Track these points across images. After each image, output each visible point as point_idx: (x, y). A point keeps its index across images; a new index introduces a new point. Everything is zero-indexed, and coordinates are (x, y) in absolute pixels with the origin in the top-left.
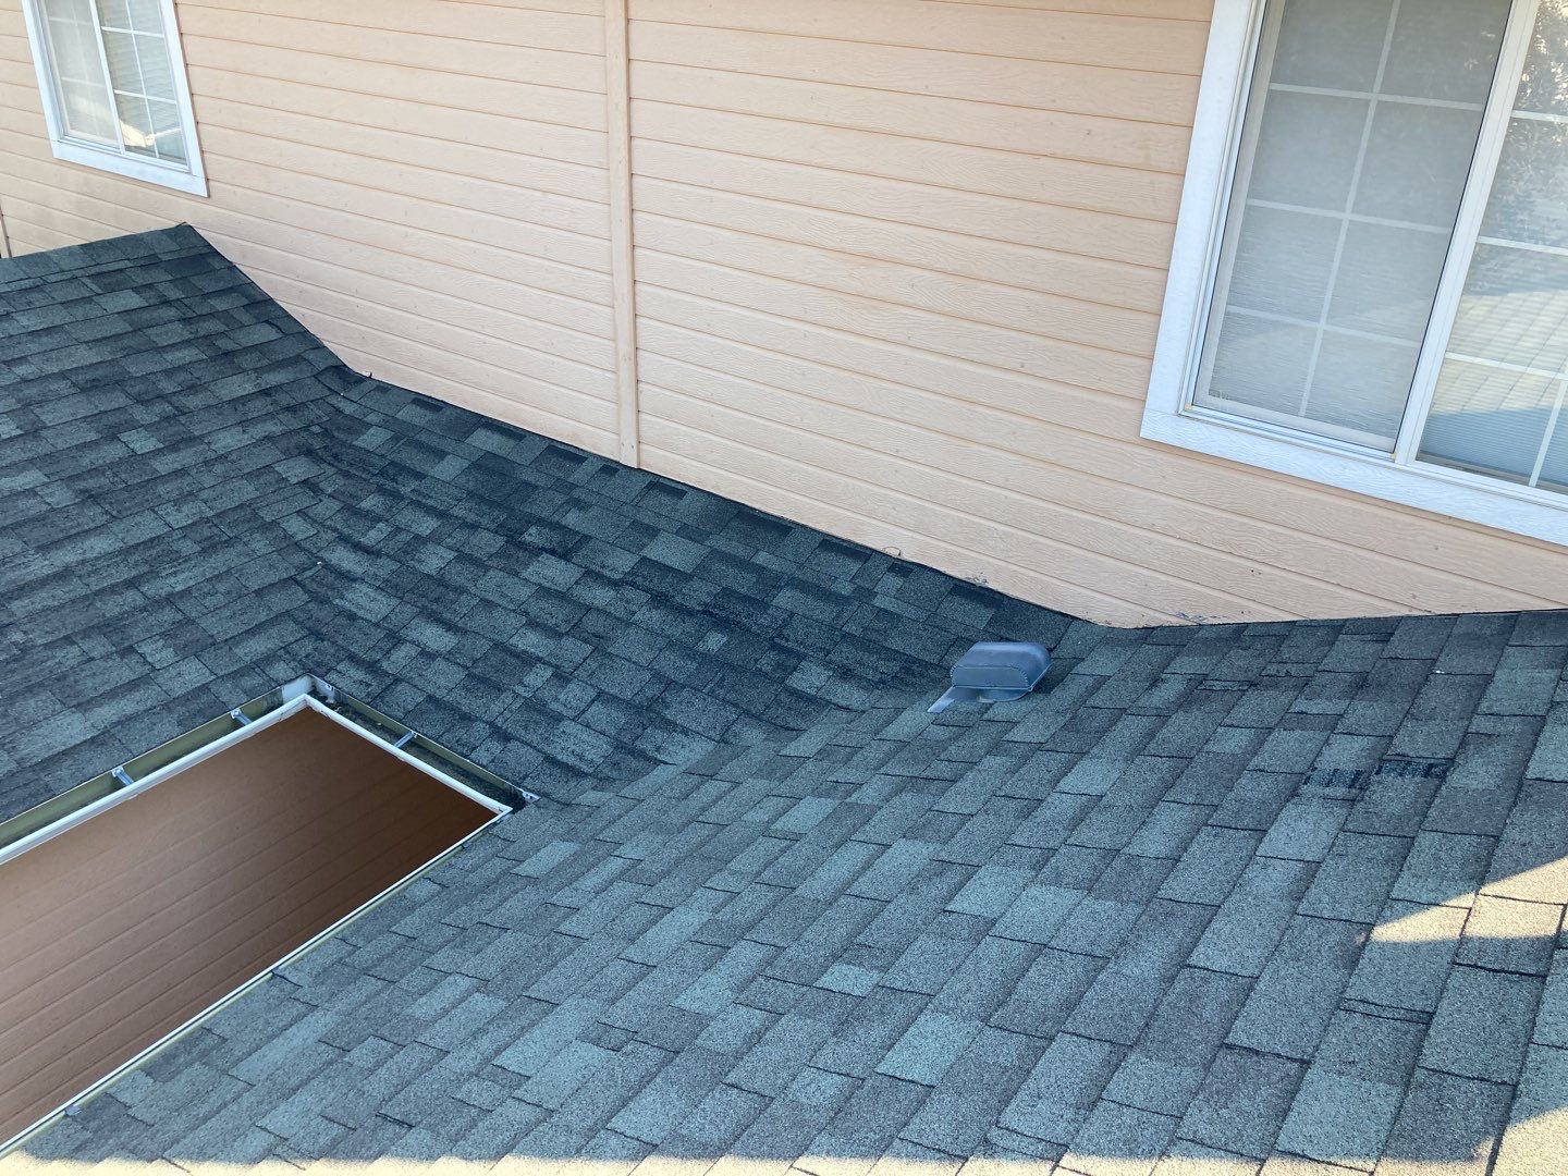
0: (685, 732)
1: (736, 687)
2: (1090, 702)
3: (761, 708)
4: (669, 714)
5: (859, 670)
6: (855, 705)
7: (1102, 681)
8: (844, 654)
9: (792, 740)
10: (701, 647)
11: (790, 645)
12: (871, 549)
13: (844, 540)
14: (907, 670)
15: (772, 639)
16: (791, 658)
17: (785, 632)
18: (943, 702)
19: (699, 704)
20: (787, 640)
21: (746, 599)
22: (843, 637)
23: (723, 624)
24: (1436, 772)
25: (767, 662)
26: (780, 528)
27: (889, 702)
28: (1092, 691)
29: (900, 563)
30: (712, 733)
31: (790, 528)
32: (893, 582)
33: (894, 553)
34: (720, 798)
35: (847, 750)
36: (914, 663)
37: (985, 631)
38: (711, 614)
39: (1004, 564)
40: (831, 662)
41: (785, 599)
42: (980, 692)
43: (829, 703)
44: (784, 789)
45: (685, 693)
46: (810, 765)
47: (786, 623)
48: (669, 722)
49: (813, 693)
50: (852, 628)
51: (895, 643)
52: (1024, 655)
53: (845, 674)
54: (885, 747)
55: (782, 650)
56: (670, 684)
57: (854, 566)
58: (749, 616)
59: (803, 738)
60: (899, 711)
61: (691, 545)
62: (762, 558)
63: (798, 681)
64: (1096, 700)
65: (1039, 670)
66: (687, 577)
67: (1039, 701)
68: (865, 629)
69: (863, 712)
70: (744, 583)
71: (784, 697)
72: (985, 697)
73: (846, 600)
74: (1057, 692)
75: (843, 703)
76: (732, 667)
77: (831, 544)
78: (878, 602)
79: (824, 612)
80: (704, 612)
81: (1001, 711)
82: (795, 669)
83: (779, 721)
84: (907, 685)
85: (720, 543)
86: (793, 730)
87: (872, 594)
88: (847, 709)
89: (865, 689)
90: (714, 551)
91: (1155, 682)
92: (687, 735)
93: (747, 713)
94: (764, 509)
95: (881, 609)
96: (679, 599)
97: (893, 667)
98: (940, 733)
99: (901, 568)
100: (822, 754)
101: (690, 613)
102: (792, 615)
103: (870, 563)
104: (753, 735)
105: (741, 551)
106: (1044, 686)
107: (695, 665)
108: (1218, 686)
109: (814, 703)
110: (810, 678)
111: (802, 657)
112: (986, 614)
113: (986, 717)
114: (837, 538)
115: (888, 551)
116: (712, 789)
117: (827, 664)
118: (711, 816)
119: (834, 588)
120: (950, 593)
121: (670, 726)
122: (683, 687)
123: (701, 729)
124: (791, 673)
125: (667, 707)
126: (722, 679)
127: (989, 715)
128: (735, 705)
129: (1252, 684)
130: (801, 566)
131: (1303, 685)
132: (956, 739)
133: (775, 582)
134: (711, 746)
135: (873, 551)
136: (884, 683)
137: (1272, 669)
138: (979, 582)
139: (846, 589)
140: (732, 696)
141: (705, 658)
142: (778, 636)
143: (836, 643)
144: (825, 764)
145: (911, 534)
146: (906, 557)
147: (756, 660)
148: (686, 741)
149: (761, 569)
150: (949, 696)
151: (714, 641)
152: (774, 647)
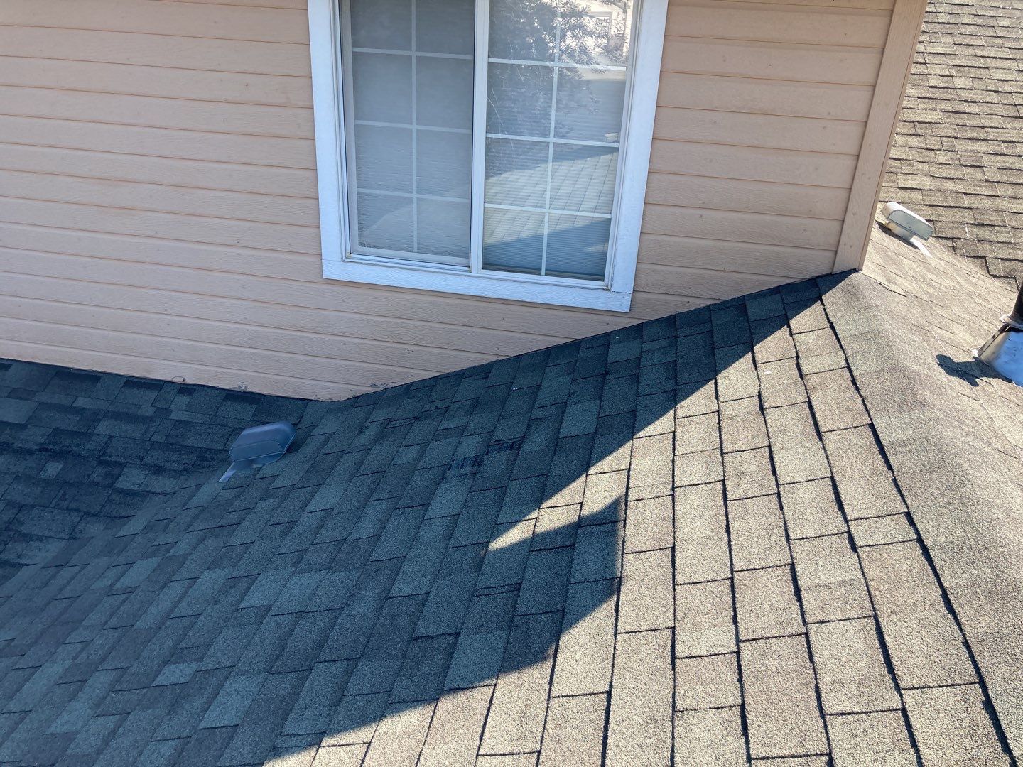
0: (40, 539)
1: (76, 498)
2: (323, 451)
3: (98, 508)
4: (24, 529)
5: (167, 465)
6: (168, 490)
7: (329, 437)
8: (155, 457)
9: (125, 524)
10: (43, 475)
11: (113, 459)
12: (162, 381)
13: (142, 378)
14: (203, 458)
15: (99, 457)
16: (115, 468)
17: (108, 451)
18: (229, 473)
19: (47, 516)
20: (110, 456)
21: (73, 434)
22: (152, 445)
23: (57, 455)
24: (516, 446)
25: (97, 474)
26: (91, 378)
27: (192, 482)
28: (323, 445)
29: (185, 386)
30: (62, 535)
31: (100, 377)
32: (183, 400)
33: (180, 380)
34: (73, 578)
35: (165, 521)
36: (206, 452)
37: (252, 421)
38: (47, 450)
39: (255, 374)
40: (146, 465)
41: (104, 428)
42: (252, 462)
43: (149, 492)
44: (121, 559)
45: (35, 511)
46: (139, 539)
47: (107, 445)
48: (25, 535)
49: (136, 488)
50: (157, 438)
51: (191, 442)
52: (277, 431)
53: (158, 470)
54: (191, 513)
55: (107, 464)
56: (21, 508)
57: (152, 395)
58: (78, 445)
59: (132, 521)
60: (199, 487)
61: (21, 402)
62: (81, 402)
63: (122, 484)
64: (328, 449)
65: (288, 438)
66: (23, 427)
67: (292, 458)
68: (167, 437)
69: (174, 493)
70: (69, 423)
71: (115, 497)
72: (256, 464)
73: (151, 419)
74: (302, 449)
75: (159, 490)
76: (71, 484)
77: (132, 383)
78: (174, 416)
79: (136, 431)
80: (41, 450)
81: (268, 470)
82: (120, 475)
83: (114, 514)
84: (203, 468)
85: (44, 397)
86: (124, 518)
87: (168, 411)
88: (163, 494)
89: (174, 477)
90: (41, 404)
91: (361, 430)
92: (42, 541)
93: (87, 514)
94: (76, 367)
95: (177, 421)
96: (18, 444)
97: (192, 458)
98: (228, 494)
99: (186, 389)
100: (147, 529)
101: (30, 452)
102: (111, 437)
103: (163, 391)
104: (95, 529)
105: (64, 400)
106: (293, 448)
107: (39, 490)
108: (398, 423)
109: (138, 496)
110: (132, 478)
111: (124, 466)
112: (250, 409)
113: (258, 476)
114: (137, 378)
115: (174, 380)
116: (66, 573)
117: (143, 466)
118: (67, 593)
119: (139, 412)
120: (224, 400)
121: (27, 538)
122: (33, 506)
123: (52, 534)
124: (117, 479)
125: (22, 525)
126: (64, 495)
127: (260, 474)
128: (78, 510)
129: (417, 418)
130: (112, 402)
131: (445, 413)
132: (239, 496)
133: (96, 417)
134: (63, 544)
135: (165, 381)
136: (186, 470)
137: (427, 407)
138: (243, 389)
139: (149, 412)
140: (74, 505)
141: (47, 482)
142: (103, 454)
143: (148, 451)
144: (150, 535)
145: (189, 365)
146: (188, 381)
147: (89, 476)
148: (41, 545)
149: (81, 411)
150: (232, 469)
151: (53, 469)
152: (101, 463)
